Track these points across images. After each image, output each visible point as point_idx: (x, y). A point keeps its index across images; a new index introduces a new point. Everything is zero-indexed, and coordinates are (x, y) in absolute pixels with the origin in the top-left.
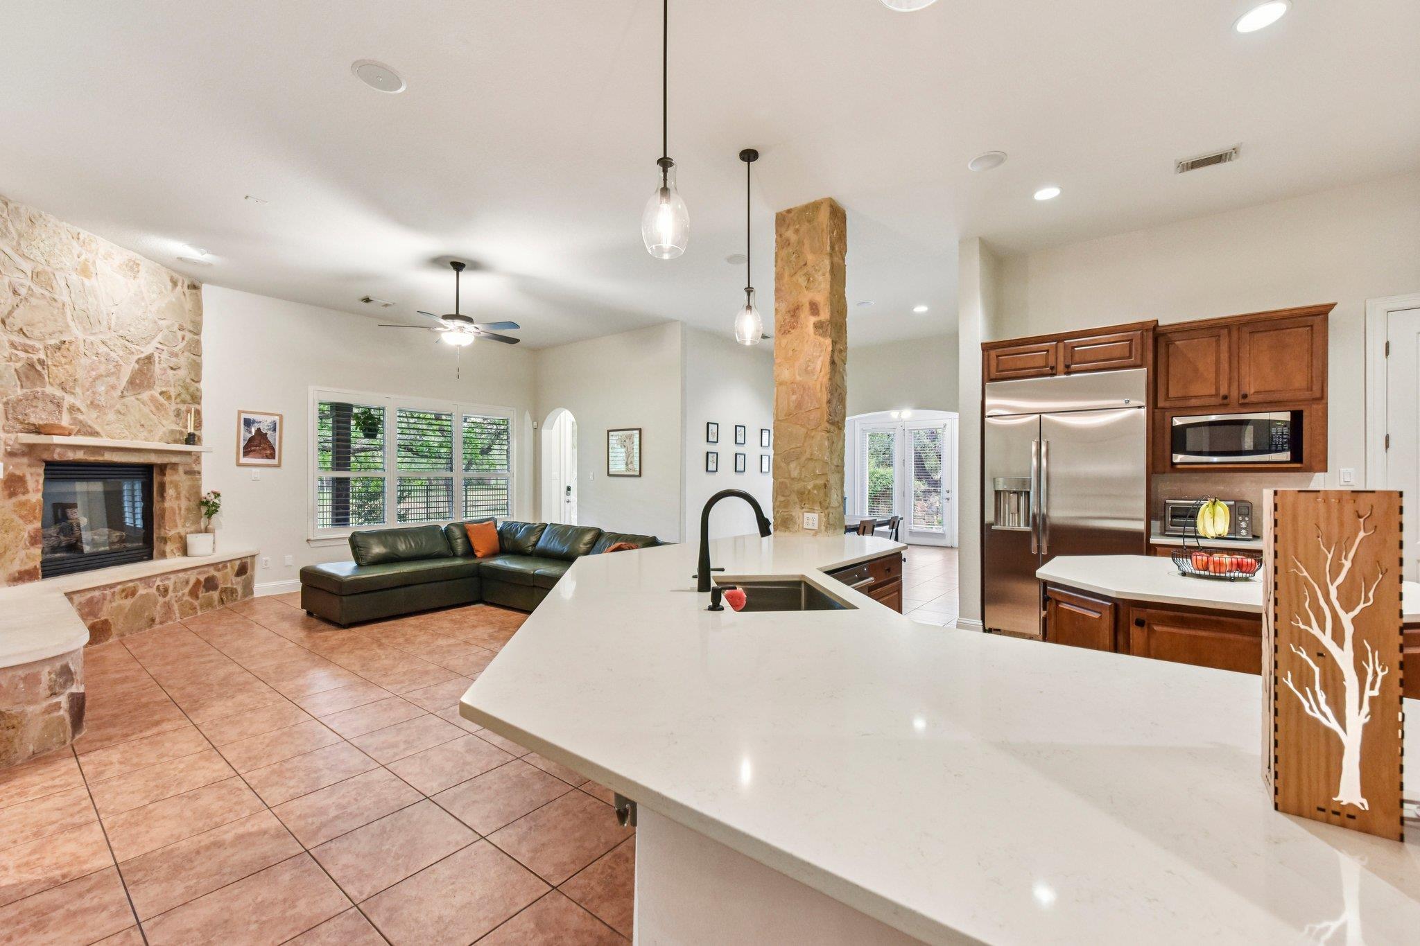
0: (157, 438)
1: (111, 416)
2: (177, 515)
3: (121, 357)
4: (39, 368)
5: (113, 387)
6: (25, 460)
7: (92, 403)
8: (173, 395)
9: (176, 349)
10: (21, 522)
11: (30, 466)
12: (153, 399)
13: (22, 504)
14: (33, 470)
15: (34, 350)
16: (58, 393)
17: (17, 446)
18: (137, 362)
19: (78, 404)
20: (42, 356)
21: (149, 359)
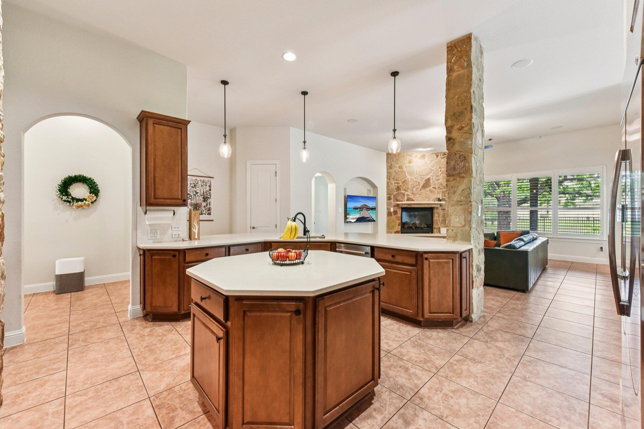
0: (431, 200)
1: (418, 196)
2: (438, 222)
3: (420, 180)
4: (400, 187)
5: (418, 188)
6: (397, 207)
7: (412, 193)
8: (437, 188)
9: (439, 174)
10: (397, 220)
11: (398, 208)
12: (430, 190)
13: (397, 217)
14: (399, 209)
15: (399, 183)
16: (404, 192)
17: (395, 204)
18: (425, 181)
19: (409, 193)
20: (401, 184)
21: (429, 179)
